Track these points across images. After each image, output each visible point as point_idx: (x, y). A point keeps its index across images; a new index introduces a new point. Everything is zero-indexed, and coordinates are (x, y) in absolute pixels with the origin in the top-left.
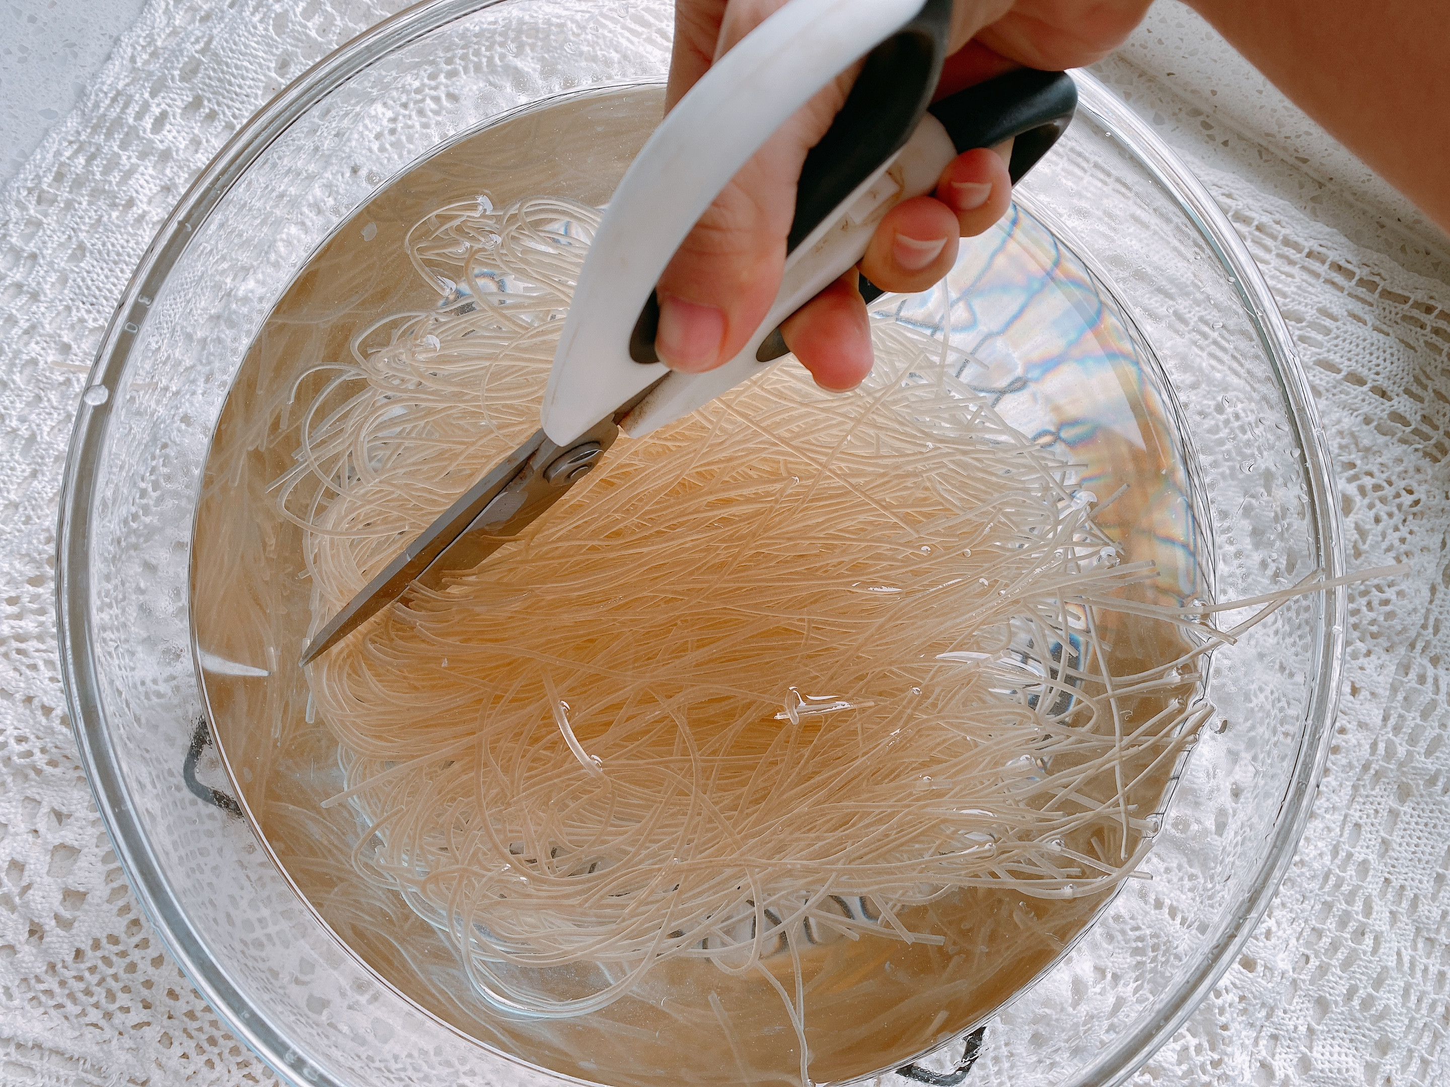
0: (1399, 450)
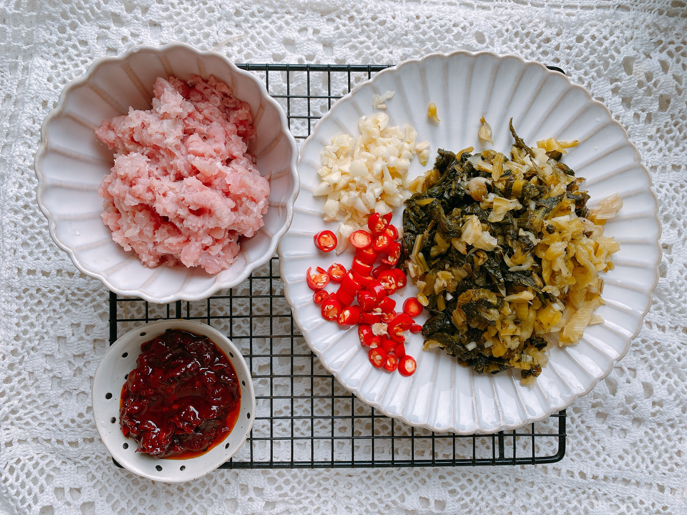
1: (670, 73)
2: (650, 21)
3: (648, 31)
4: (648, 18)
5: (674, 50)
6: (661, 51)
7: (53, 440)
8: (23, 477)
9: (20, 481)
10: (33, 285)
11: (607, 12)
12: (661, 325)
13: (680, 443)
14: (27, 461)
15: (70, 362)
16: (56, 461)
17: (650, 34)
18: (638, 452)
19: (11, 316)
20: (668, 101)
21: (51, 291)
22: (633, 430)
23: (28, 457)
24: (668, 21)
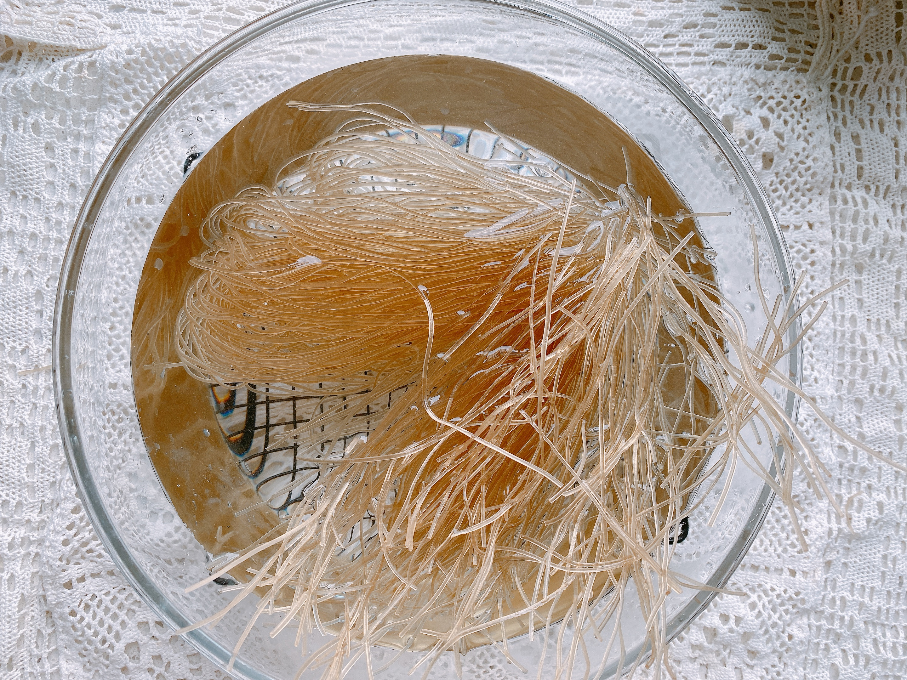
0: (782, 75)
1: (771, 129)
2: (747, 77)
3: (746, 86)
4: (746, 73)
5: (774, 106)
6: (762, 107)
8: (100, 613)
9: (98, 619)
11: (703, 69)
13: (806, 521)
14: (103, 596)
17: (749, 90)
20: (771, 160)
23: (103, 592)
24: (766, 76)
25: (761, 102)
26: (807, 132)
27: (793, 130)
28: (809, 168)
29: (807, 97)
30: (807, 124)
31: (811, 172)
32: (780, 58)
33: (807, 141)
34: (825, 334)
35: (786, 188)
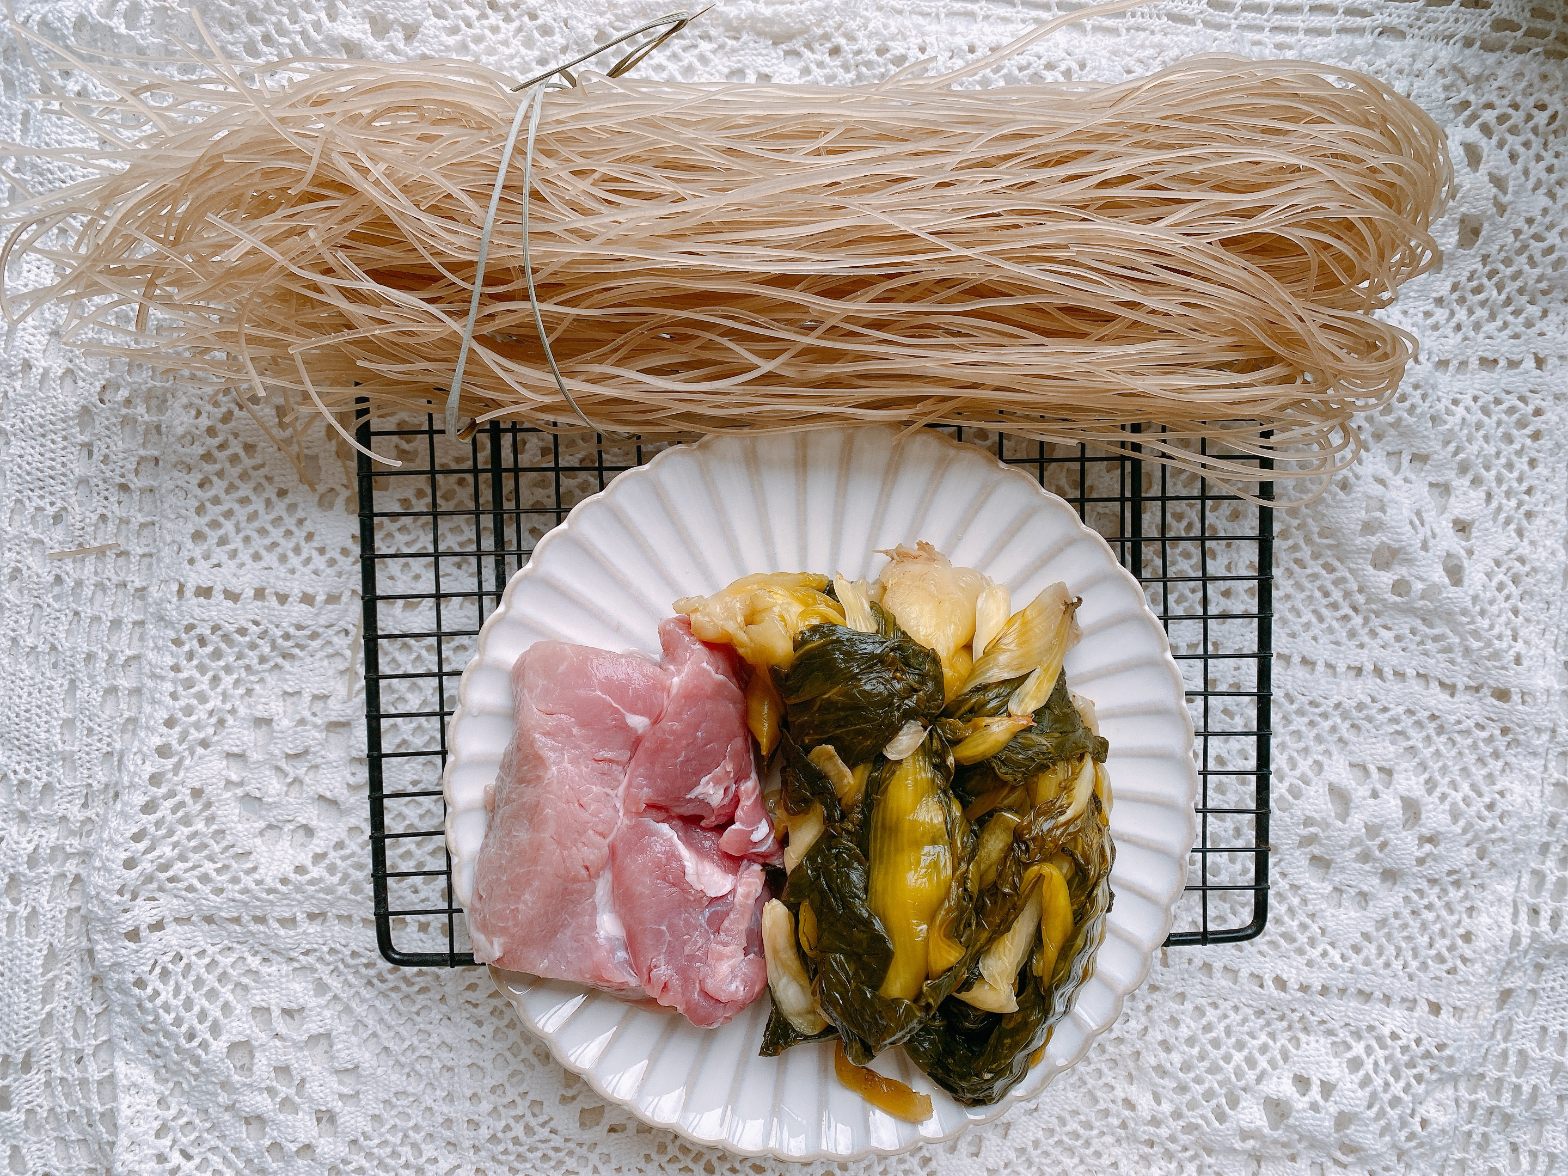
1: (1483, 169)
2: (1445, 62)
3: (1441, 81)
4: (1443, 54)
5: (1493, 122)
6: (1467, 124)
7: (246, 918)
8: (188, 988)
9: (182, 997)
10: (205, 617)
11: (1359, 42)
12: (1448, 681)
13: (1470, 917)
14: (194, 958)
15: (278, 769)
16: (250, 959)
17: (1446, 88)
18: (1389, 936)
19: (162, 678)
20: (1476, 232)
21: (242, 632)
22: (1380, 895)
23: (195, 951)
24: (1483, 61)
25: (1468, 113)
26: (1554, 177)
27: (1526, 173)
28: (1550, 250)
29: (1560, 107)
30: (1555, 161)
31: (1554, 257)
32: (1514, 27)
33: (1551, 195)
34: (1546, 572)
35: (1500, 287)
